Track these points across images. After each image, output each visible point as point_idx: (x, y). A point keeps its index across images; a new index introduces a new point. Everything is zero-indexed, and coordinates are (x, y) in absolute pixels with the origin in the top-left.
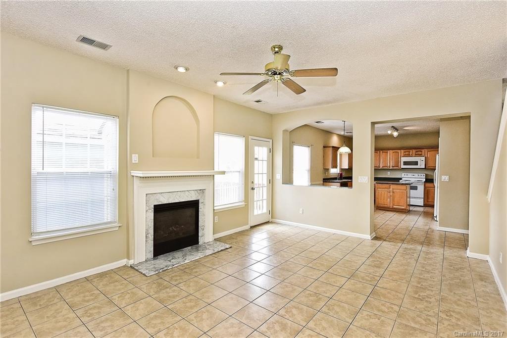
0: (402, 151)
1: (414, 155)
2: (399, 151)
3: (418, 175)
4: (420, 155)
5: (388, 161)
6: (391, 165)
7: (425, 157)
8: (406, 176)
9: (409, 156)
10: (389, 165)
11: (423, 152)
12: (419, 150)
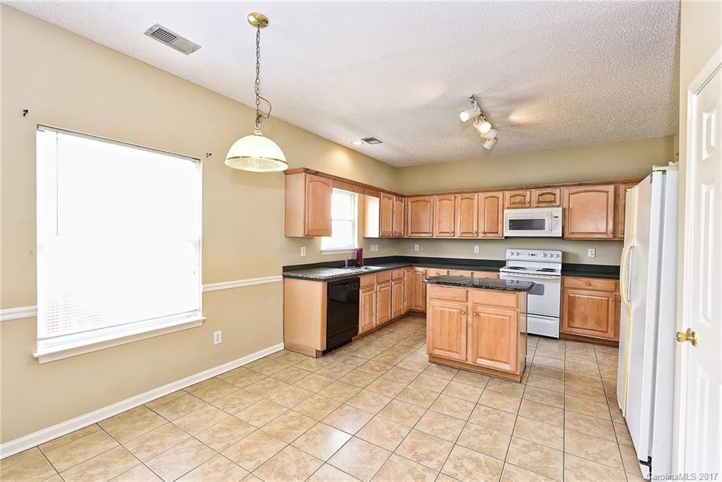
0: (508, 194)
1: (534, 204)
2: (500, 194)
3: (545, 255)
4: (551, 203)
5: (475, 220)
6: (481, 229)
7: (564, 210)
8: (514, 257)
9: (522, 205)
10: (475, 229)
11: (558, 196)
12: (549, 190)
